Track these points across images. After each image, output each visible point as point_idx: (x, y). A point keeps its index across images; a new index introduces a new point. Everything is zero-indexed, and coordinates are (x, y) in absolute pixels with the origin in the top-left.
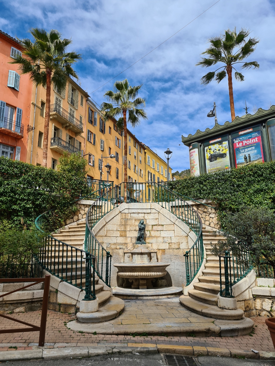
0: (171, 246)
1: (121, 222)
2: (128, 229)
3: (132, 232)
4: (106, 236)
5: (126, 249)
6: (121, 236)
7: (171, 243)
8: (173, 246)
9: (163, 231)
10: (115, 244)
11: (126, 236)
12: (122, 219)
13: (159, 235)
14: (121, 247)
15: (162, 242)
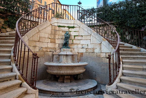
0: (87, 50)
1: (51, 32)
2: (57, 38)
3: (60, 39)
4: (39, 41)
5: (54, 52)
6: (51, 42)
7: (88, 48)
8: (89, 51)
9: (82, 40)
10: (46, 48)
11: (55, 43)
12: (53, 29)
13: (79, 43)
14: (51, 50)
15: (81, 48)
